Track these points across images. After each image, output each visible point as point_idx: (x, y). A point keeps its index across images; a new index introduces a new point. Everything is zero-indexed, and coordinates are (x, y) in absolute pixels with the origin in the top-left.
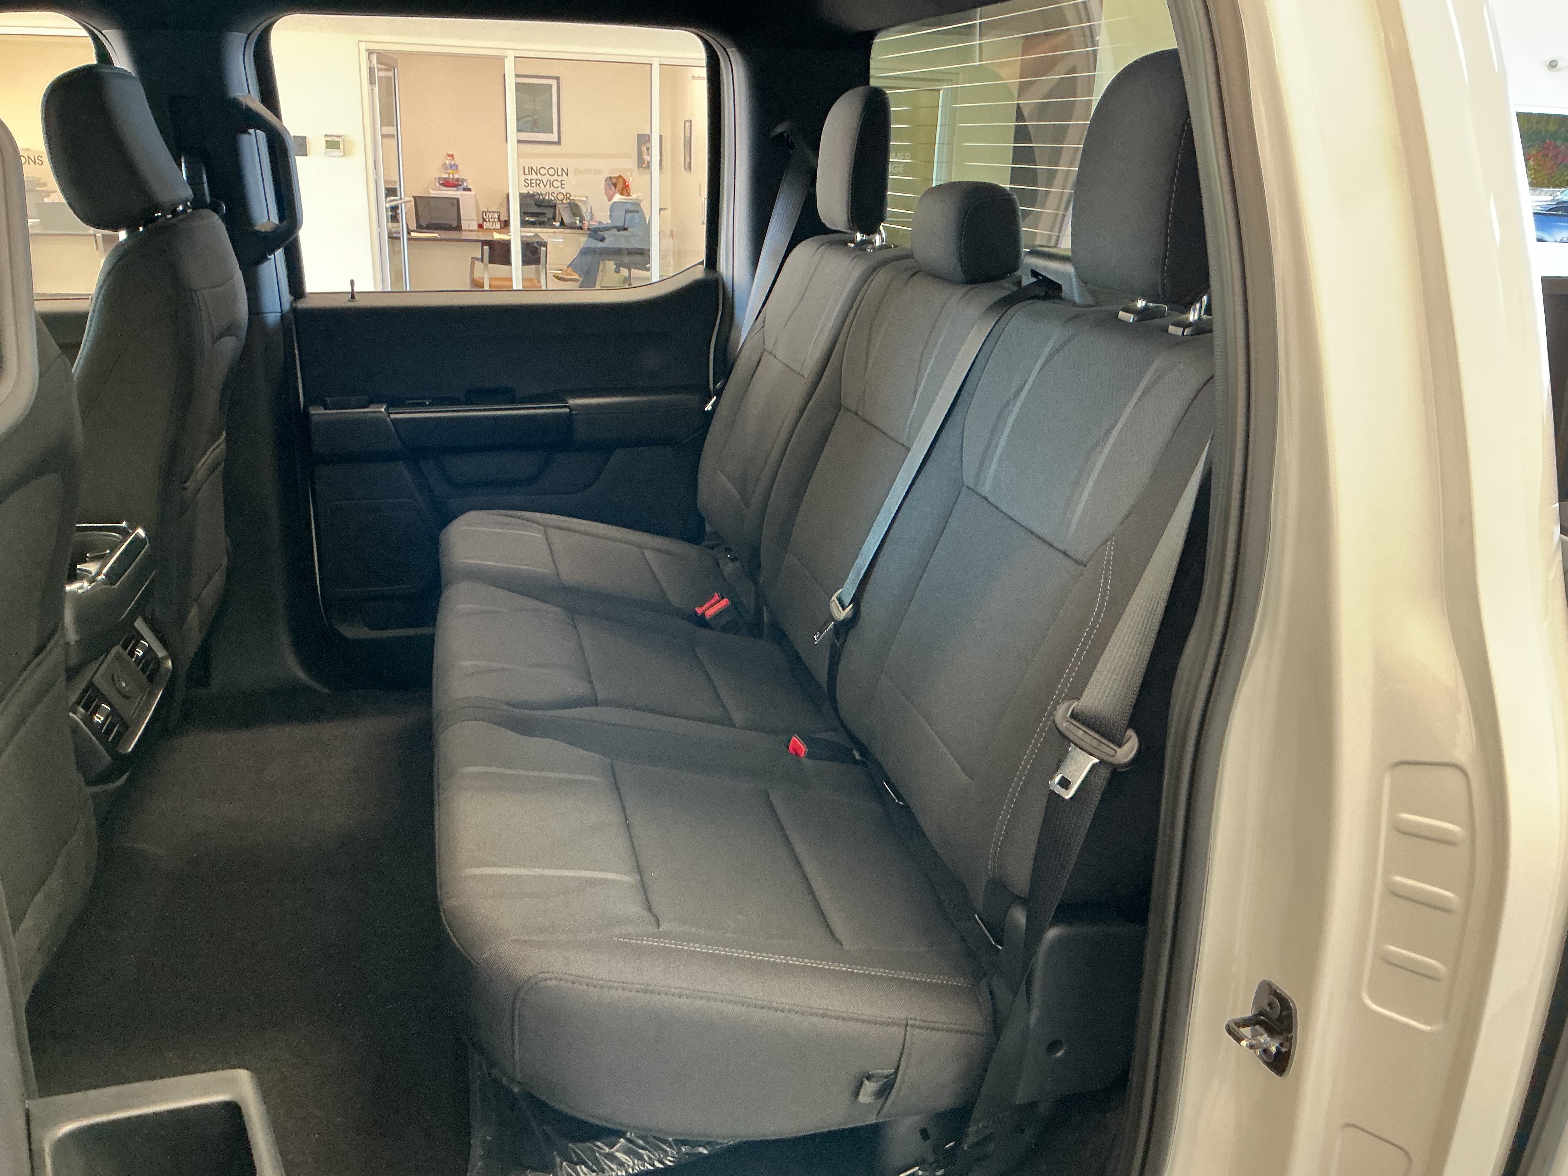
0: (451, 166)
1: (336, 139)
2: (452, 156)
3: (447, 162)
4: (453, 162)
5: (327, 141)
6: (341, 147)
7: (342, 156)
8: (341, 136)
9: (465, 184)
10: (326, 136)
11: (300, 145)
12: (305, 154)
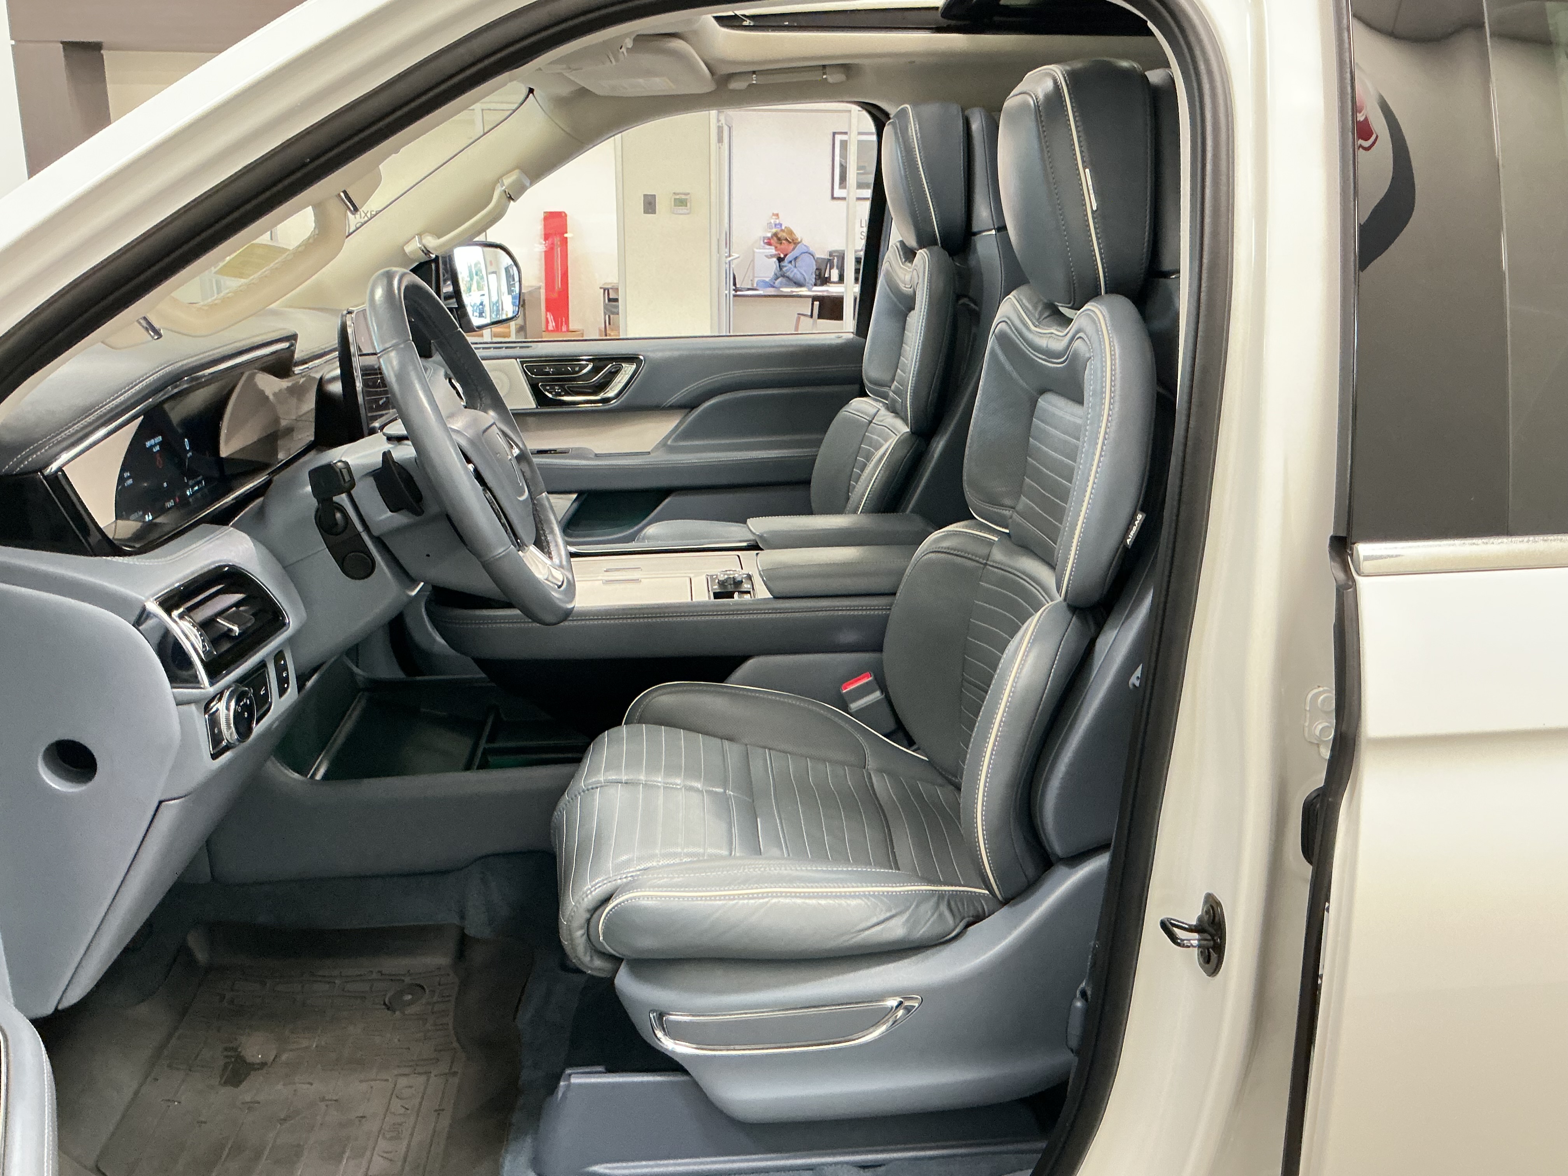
1: (683, 197)
2: (777, 215)
3: (772, 221)
4: (778, 222)
5: (675, 199)
6: (688, 204)
7: (688, 214)
8: (689, 194)
10: (674, 193)
11: (650, 203)
12: (654, 212)
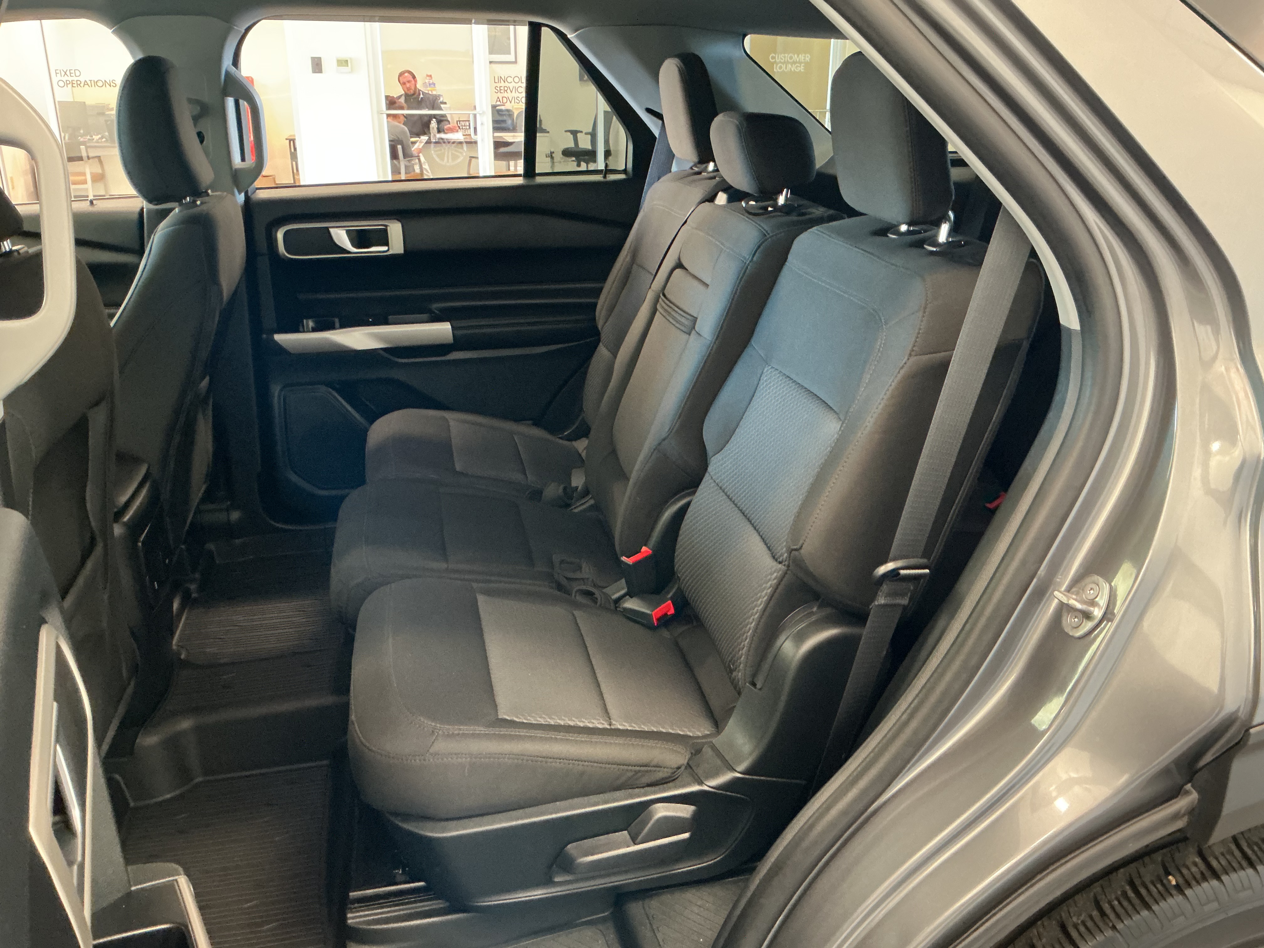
1: (345, 58)
2: (431, 76)
3: (427, 81)
4: (431, 81)
5: (338, 61)
6: (349, 64)
7: (350, 72)
8: (349, 56)
10: (337, 56)
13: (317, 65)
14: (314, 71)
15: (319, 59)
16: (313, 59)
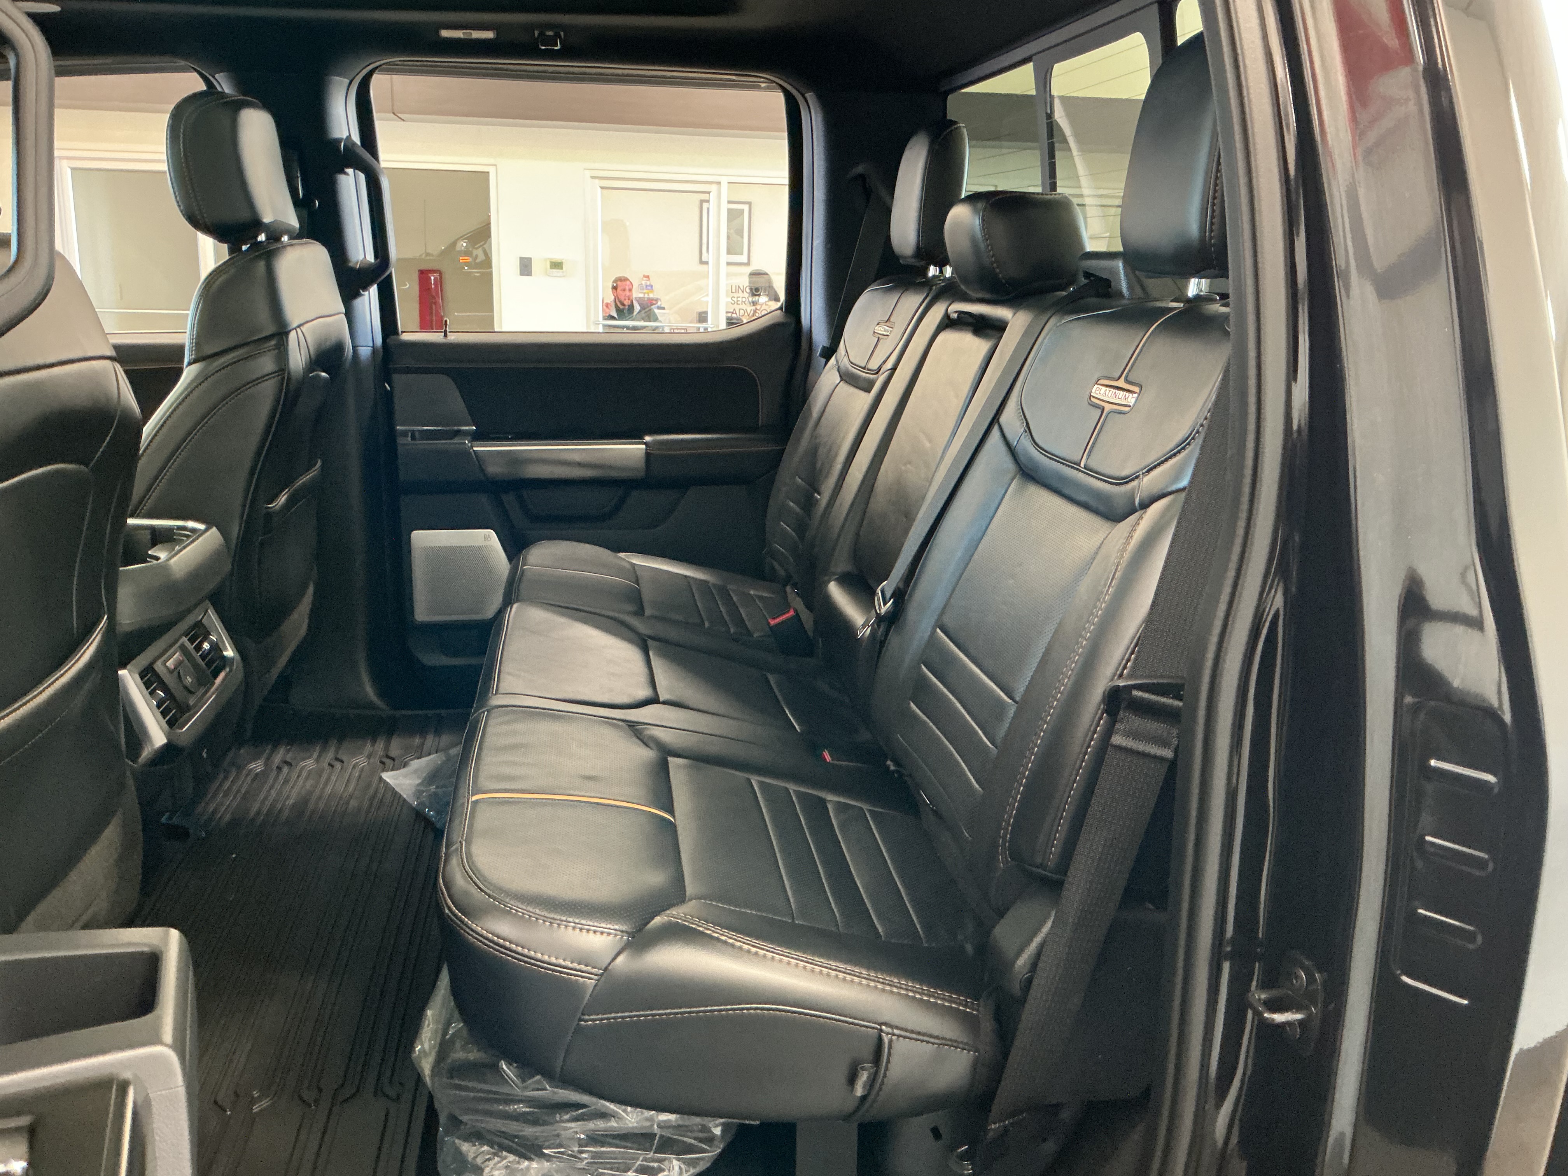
0: (647, 286)
1: (559, 262)
2: (648, 277)
3: (643, 282)
4: (648, 283)
5: (551, 262)
6: (564, 268)
7: (563, 276)
8: (564, 258)
9: (659, 303)
10: (550, 257)
11: (526, 266)
12: (529, 273)
13: (526, 267)
14: (522, 274)
15: (530, 260)
16: (522, 259)
